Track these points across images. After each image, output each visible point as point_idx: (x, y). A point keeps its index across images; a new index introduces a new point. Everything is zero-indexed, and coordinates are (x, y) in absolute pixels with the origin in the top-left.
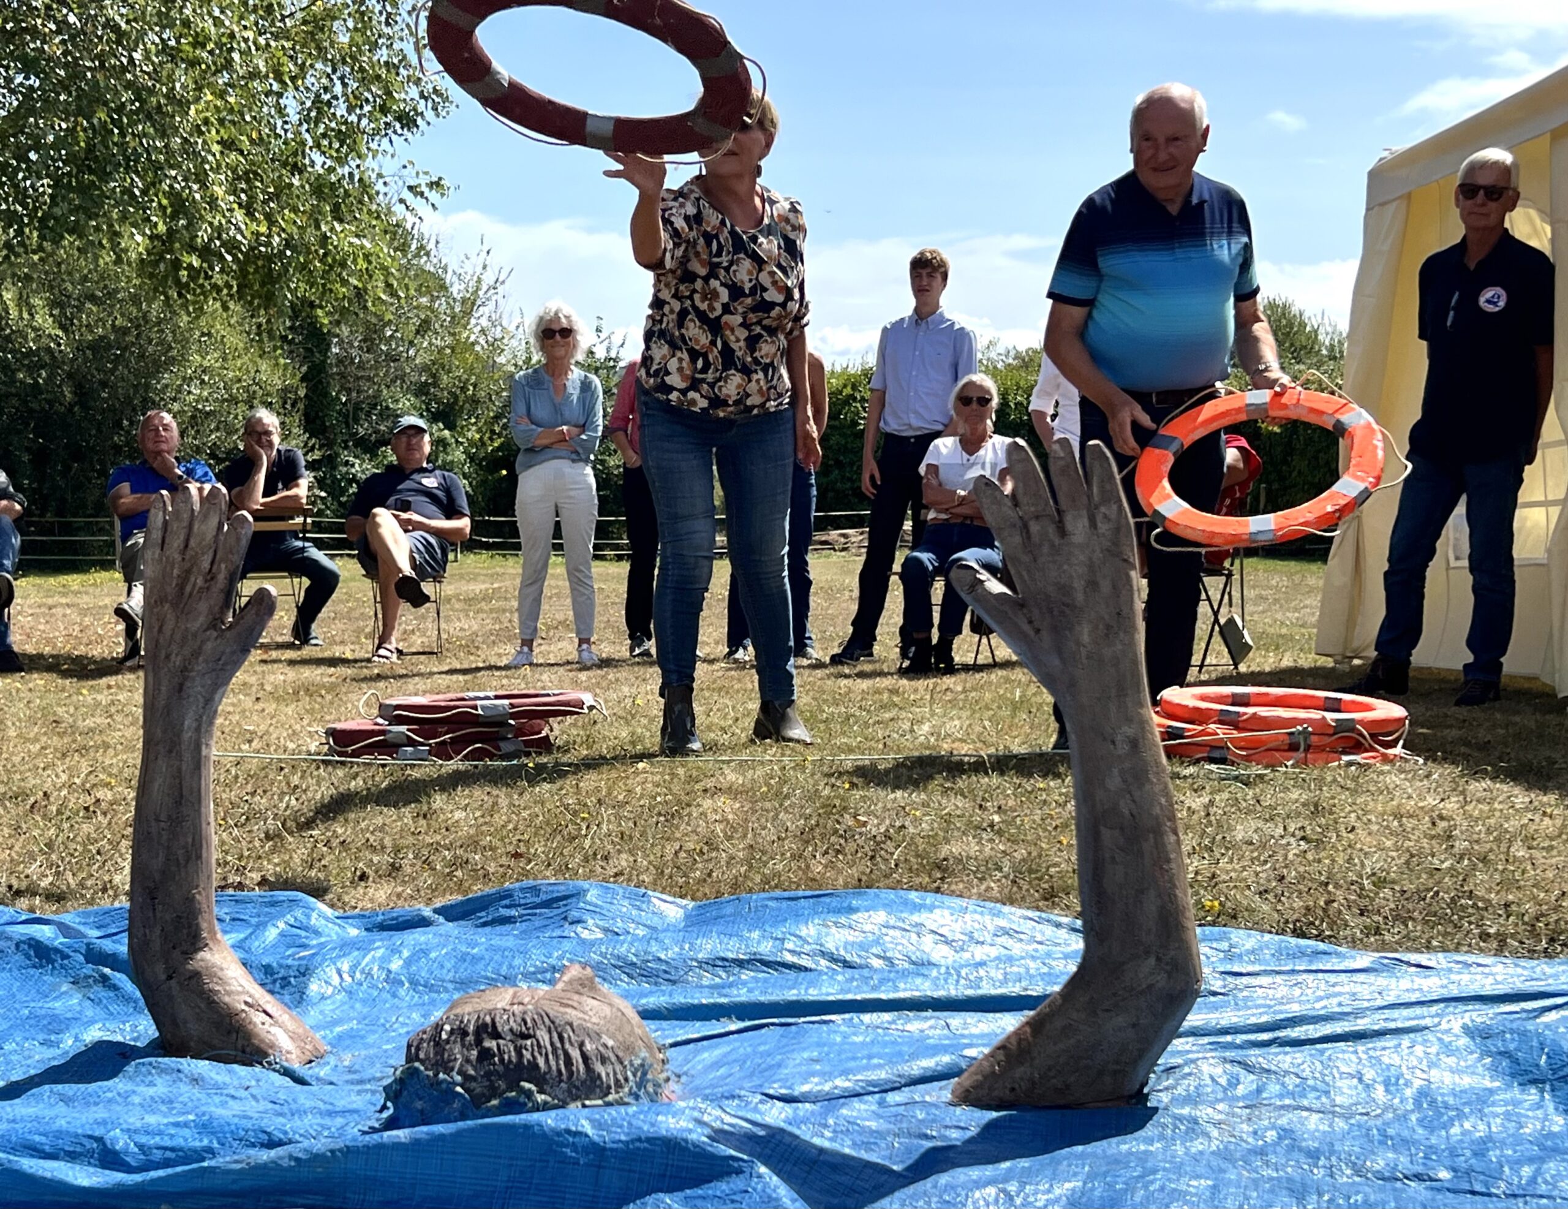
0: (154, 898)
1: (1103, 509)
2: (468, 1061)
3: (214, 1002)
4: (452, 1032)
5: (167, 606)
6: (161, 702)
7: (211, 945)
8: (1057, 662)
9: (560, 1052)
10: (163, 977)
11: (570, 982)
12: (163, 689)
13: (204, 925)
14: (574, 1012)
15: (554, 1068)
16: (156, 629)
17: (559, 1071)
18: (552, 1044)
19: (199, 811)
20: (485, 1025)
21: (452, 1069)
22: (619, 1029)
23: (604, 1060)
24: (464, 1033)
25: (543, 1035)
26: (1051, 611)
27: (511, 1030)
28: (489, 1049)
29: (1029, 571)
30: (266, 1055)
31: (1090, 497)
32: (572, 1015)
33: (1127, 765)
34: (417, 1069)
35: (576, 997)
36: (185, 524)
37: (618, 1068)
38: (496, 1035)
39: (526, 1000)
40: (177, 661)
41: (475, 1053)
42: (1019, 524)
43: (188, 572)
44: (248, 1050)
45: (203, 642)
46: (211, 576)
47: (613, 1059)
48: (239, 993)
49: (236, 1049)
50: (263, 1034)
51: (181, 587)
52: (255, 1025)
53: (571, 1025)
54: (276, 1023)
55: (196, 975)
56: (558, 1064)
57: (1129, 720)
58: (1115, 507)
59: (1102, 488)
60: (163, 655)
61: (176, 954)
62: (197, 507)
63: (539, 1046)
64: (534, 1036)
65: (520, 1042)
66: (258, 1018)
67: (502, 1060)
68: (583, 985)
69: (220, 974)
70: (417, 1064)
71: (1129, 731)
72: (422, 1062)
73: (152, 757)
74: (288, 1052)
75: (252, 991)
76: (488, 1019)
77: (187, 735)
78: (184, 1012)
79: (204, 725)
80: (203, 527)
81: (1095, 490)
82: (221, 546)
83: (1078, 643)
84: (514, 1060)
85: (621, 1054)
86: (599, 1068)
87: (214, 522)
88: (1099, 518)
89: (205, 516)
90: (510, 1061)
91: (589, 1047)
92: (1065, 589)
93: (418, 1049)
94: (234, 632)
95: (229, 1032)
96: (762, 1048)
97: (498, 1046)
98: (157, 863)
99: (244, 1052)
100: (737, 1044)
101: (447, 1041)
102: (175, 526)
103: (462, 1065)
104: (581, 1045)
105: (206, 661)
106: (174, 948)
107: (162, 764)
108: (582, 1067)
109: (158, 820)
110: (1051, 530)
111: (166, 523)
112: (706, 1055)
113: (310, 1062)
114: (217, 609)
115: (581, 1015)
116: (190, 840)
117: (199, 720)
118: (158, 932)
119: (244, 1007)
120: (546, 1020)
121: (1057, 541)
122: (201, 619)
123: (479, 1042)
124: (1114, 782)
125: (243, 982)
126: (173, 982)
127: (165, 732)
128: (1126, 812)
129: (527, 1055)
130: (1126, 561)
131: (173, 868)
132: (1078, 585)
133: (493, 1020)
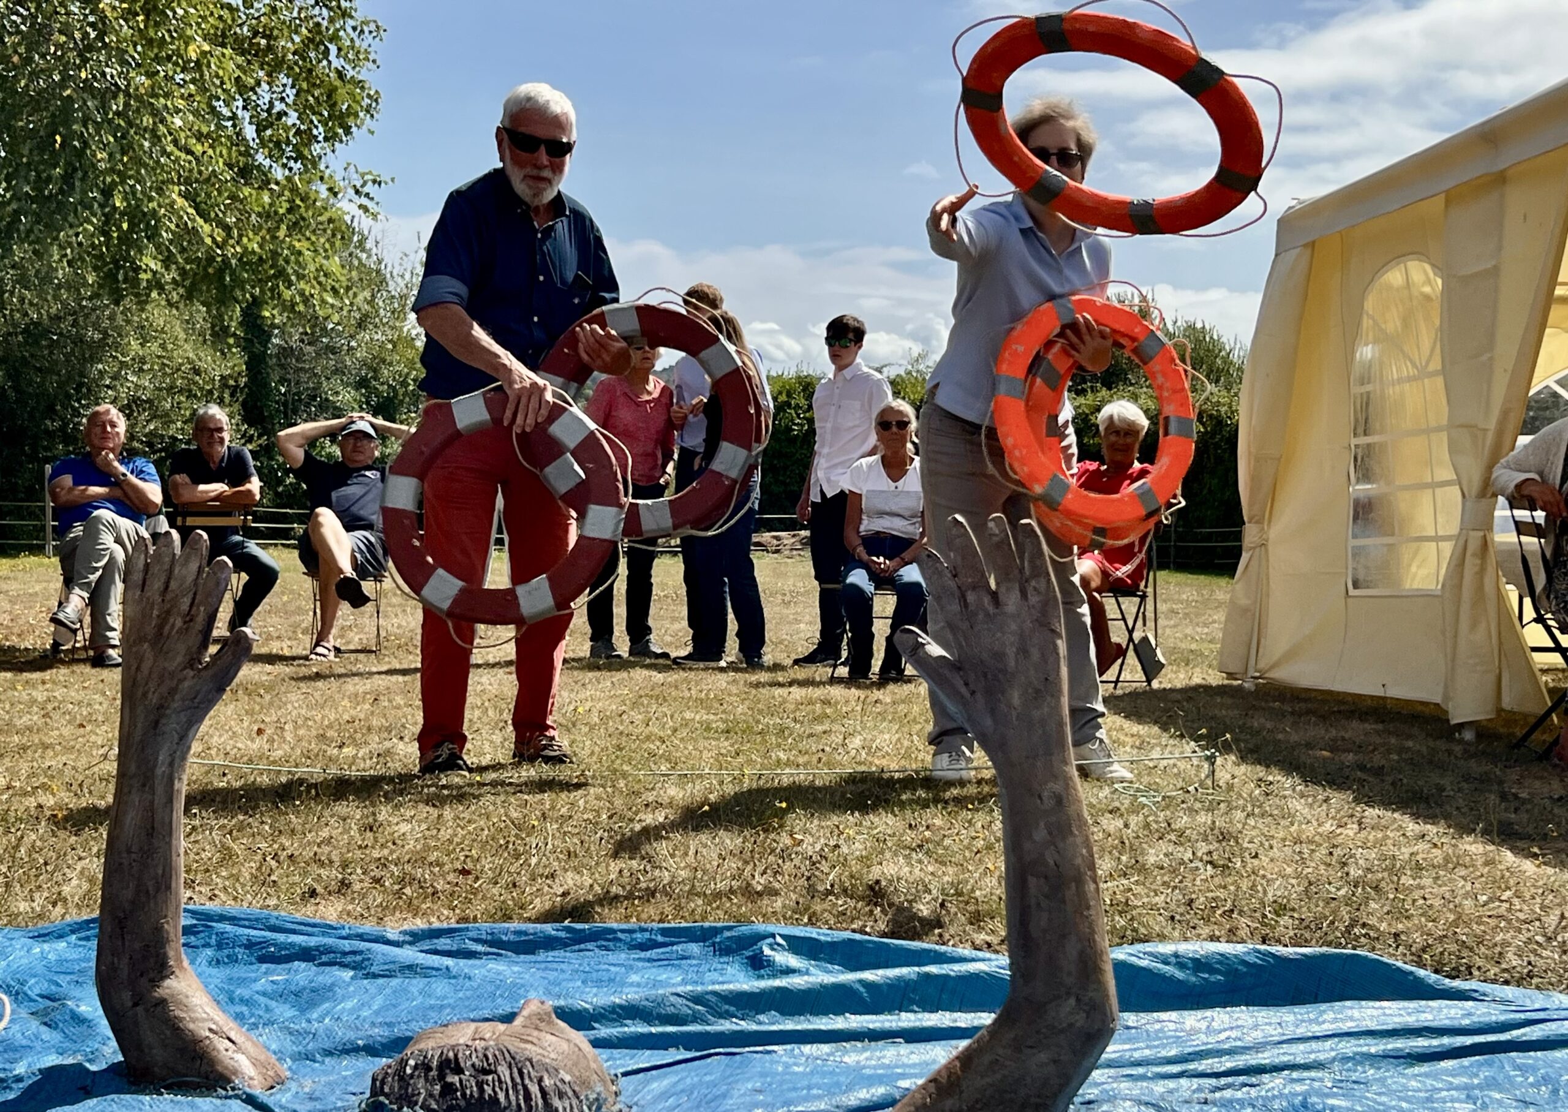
0: (122, 928)
1: (1033, 583)
2: (431, 1095)
3: (179, 1028)
4: (416, 1067)
5: (146, 645)
6: (137, 738)
7: (177, 972)
8: (988, 722)
9: (520, 1087)
10: (130, 1004)
11: (529, 1017)
12: (139, 725)
13: (171, 954)
14: (534, 1048)
15: (514, 1103)
16: (134, 668)
17: (519, 1105)
18: (512, 1079)
19: (169, 844)
20: (448, 1060)
21: (416, 1103)
22: (576, 1064)
23: (561, 1095)
24: (429, 1069)
25: (503, 1071)
26: (985, 675)
27: (473, 1065)
28: (452, 1084)
29: (966, 638)
30: (229, 1081)
31: (1021, 570)
32: (532, 1051)
33: (1053, 819)
34: (382, 1103)
35: (536, 1033)
36: (166, 567)
37: (575, 1102)
38: (459, 1071)
39: (487, 1036)
40: (154, 699)
41: (438, 1087)
42: (957, 593)
43: (168, 612)
44: (211, 1076)
45: (180, 681)
46: (189, 618)
47: (570, 1093)
48: (204, 1020)
49: (199, 1076)
50: (227, 1061)
51: (160, 627)
52: (218, 1051)
53: (530, 1061)
54: (239, 1050)
55: (163, 1002)
56: (517, 1099)
57: (1055, 777)
58: (1043, 581)
59: (1031, 562)
60: (140, 693)
61: (143, 981)
62: (178, 551)
63: (500, 1081)
64: (495, 1072)
65: (482, 1077)
66: (222, 1044)
67: (464, 1095)
68: (541, 1020)
69: (185, 1001)
70: (382, 1098)
71: (1057, 787)
72: (387, 1096)
73: (126, 790)
74: (251, 1078)
75: (217, 1018)
76: (451, 1054)
77: (161, 770)
78: (149, 1038)
79: (177, 761)
80: (184, 572)
81: (1026, 564)
82: (200, 588)
83: (1010, 706)
84: (476, 1095)
85: (577, 1089)
86: (556, 1103)
87: (194, 566)
88: (1030, 591)
89: (186, 558)
90: (472, 1095)
91: (547, 1082)
92: (999, 656)
93: (383, 1083)
94: (210, 672)
95: (193, 1059)
96: (708, 1078)
97: (461, 1081)
98: (128, 894)
99: (207, 1078)
100: (684, 1074)
101: (412, 1076)
102: (155, 569)
103: (425, 1100)
104: (540, 1080)
105: (183, 700)
106: (142, 975)
107: (135, 798)
108: (540, 1102)
109: (129, 852)
110: (986, 600)
111: (147, 565)
112: (655, 1085)
113: (272, 1087)
114: (194, 649)
115: (540, 1051)
116: (160, 872)
117: (172, 755)
118: (126, 960)
119: (207, 1034)
120: (507, 1055)
121: (991, 609)
122: (179, 659)
123: (441, 1077)
124: (1040, 834)
125: (208, 1010)
126: (140, 1009)
127: (138, 767)
128: (1052, 863)
129: (488, 1090)
130: (1053, 631)
131: (143, 899)
132: (1011, 651)
133: (456, 1056)
